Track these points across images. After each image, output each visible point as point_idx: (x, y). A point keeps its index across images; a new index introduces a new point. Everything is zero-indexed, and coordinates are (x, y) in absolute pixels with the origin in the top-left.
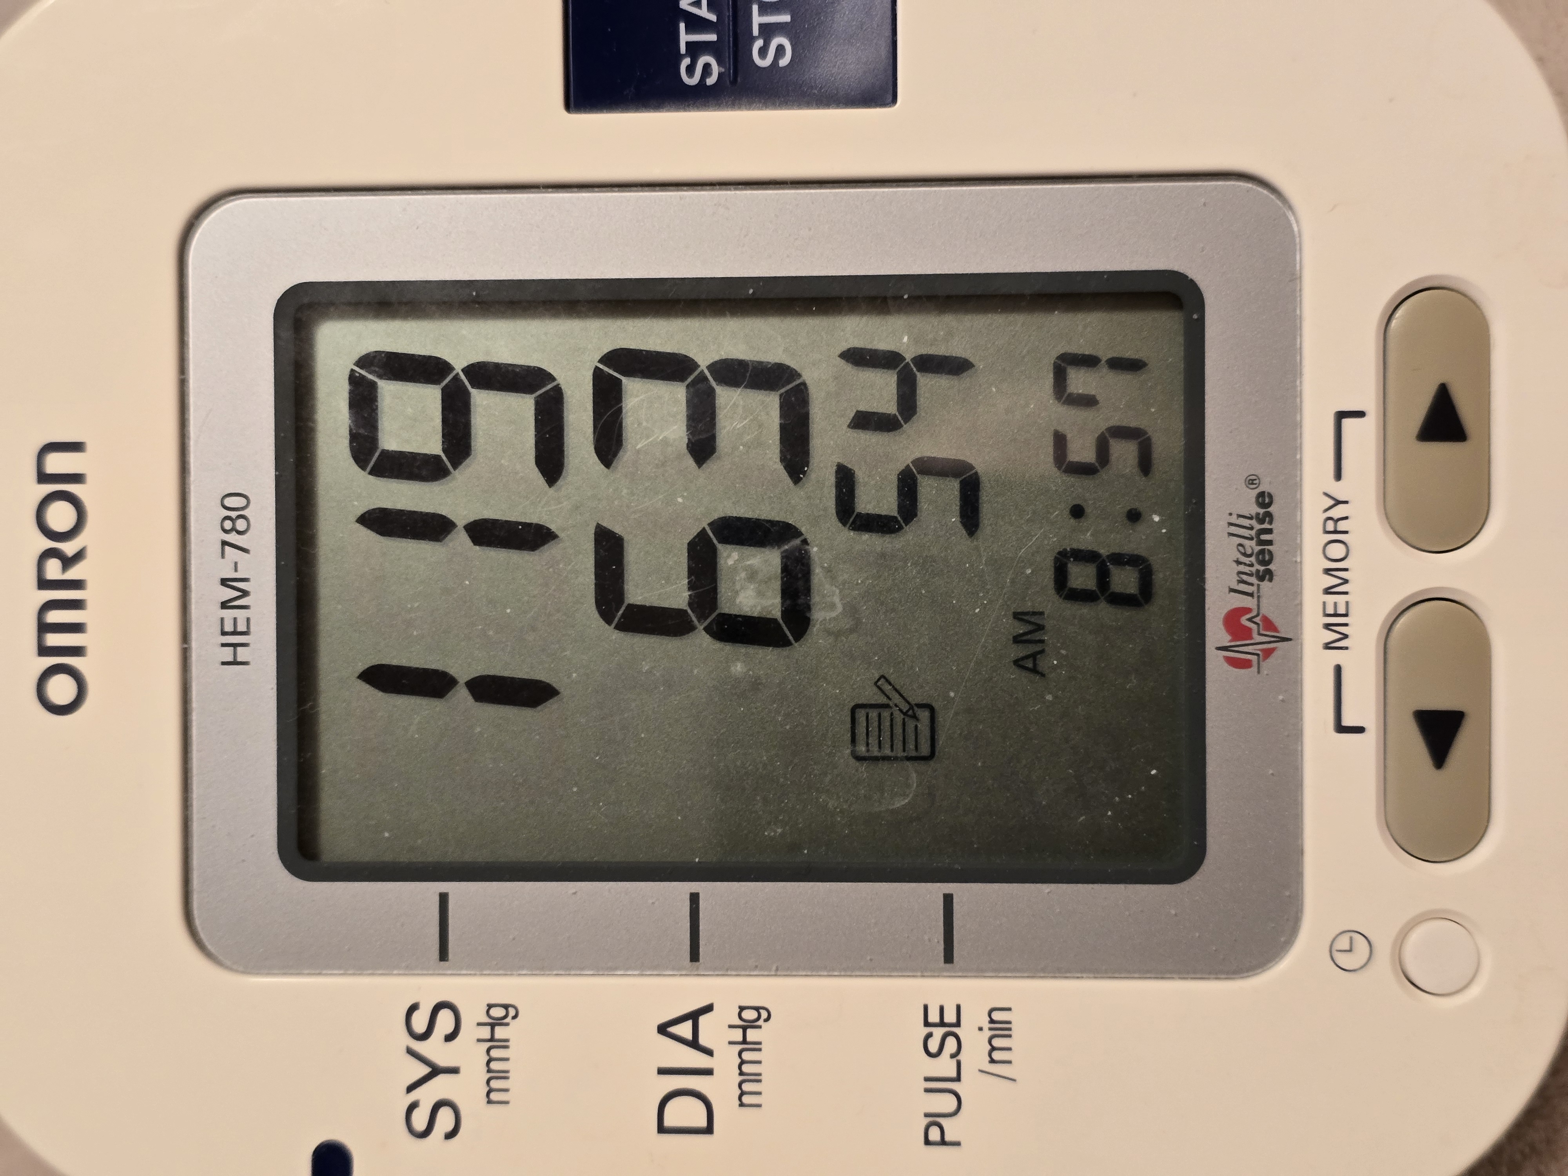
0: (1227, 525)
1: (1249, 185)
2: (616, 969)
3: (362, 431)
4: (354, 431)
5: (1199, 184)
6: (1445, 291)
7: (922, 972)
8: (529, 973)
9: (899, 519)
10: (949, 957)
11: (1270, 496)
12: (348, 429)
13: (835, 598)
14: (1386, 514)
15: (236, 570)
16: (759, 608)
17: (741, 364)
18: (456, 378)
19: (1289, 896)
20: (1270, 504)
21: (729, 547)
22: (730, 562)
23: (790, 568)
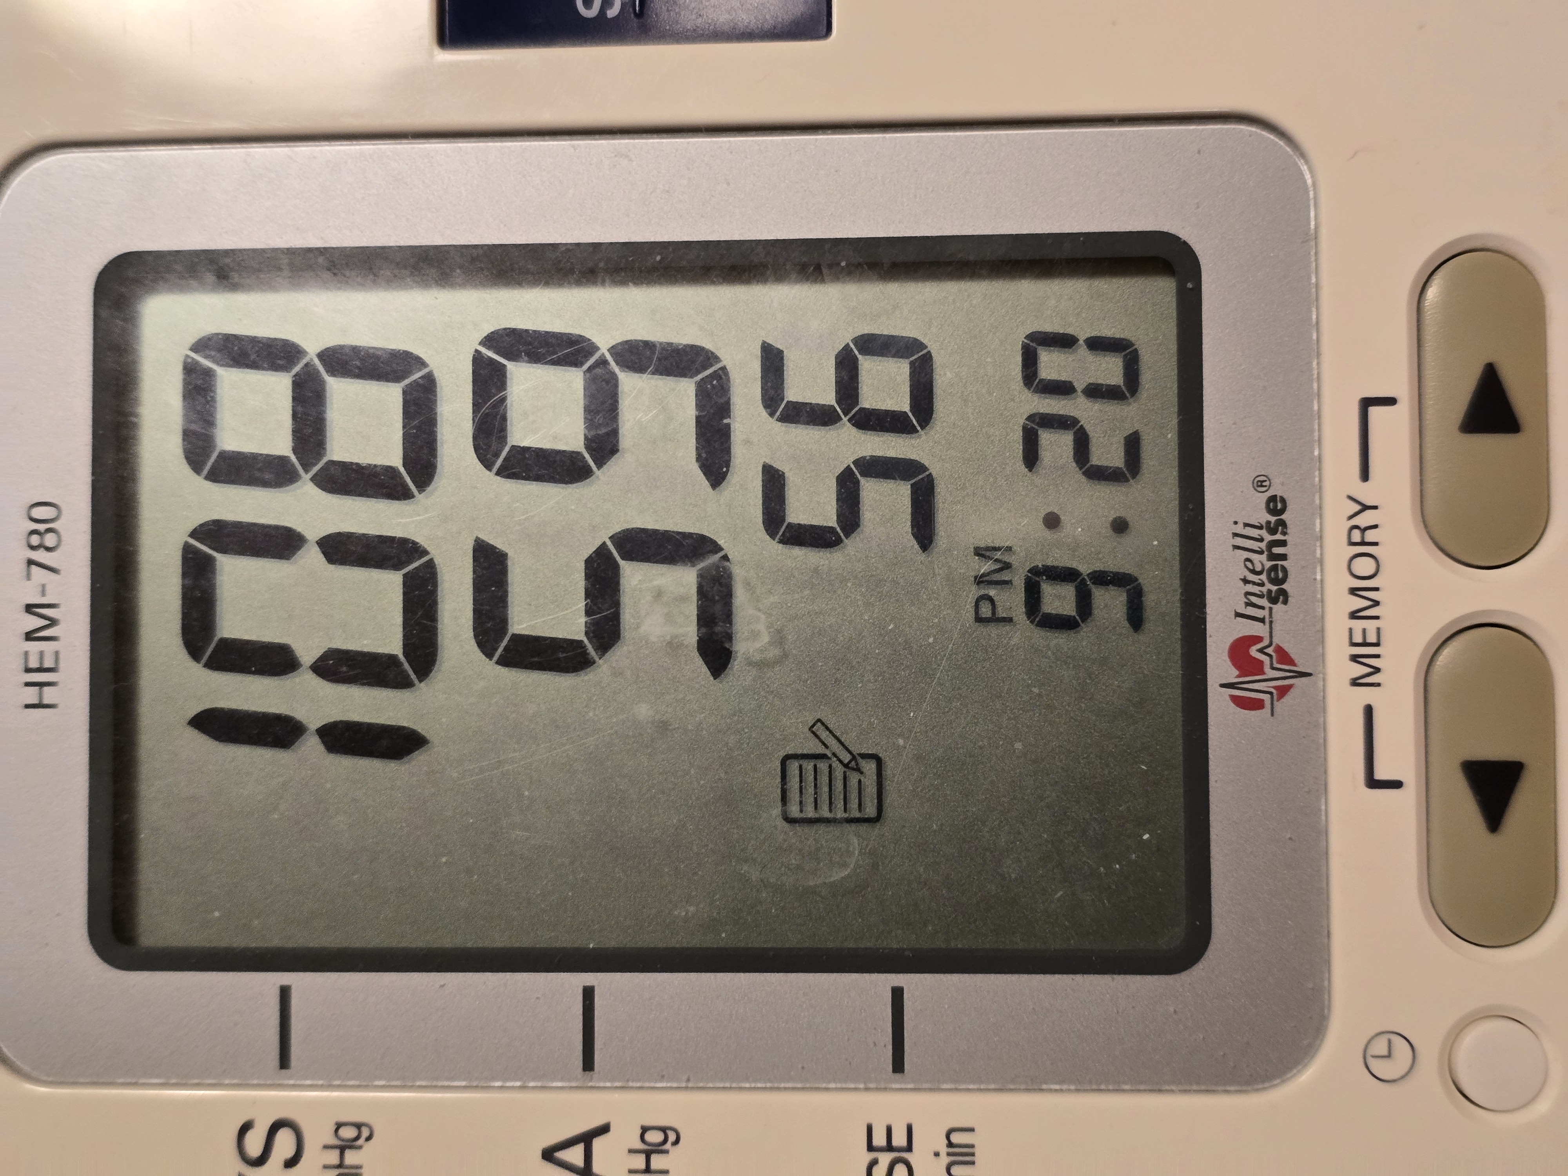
0: (1231, 535)
1: (1253, 129)
2: (494, 1079)
3: (194, 427)
4: (188, 428)
5: (1192, 127)
6: (1489, 253)
7: (865, 1083)
8: (388, 1084)
9: (838, 529)
10: (898, 1065)
11: (1283, 501)
12: (181, 425)
13: (760, 625)
14: (1424, 522)
15: (43, 593)
16: (668, 638)
17: (648, 345)
18: (308, 365)
19: (1313, 989)
20: (1283, 511)
21: (633, 564)
22: (634, 582)
23: (705, 588)
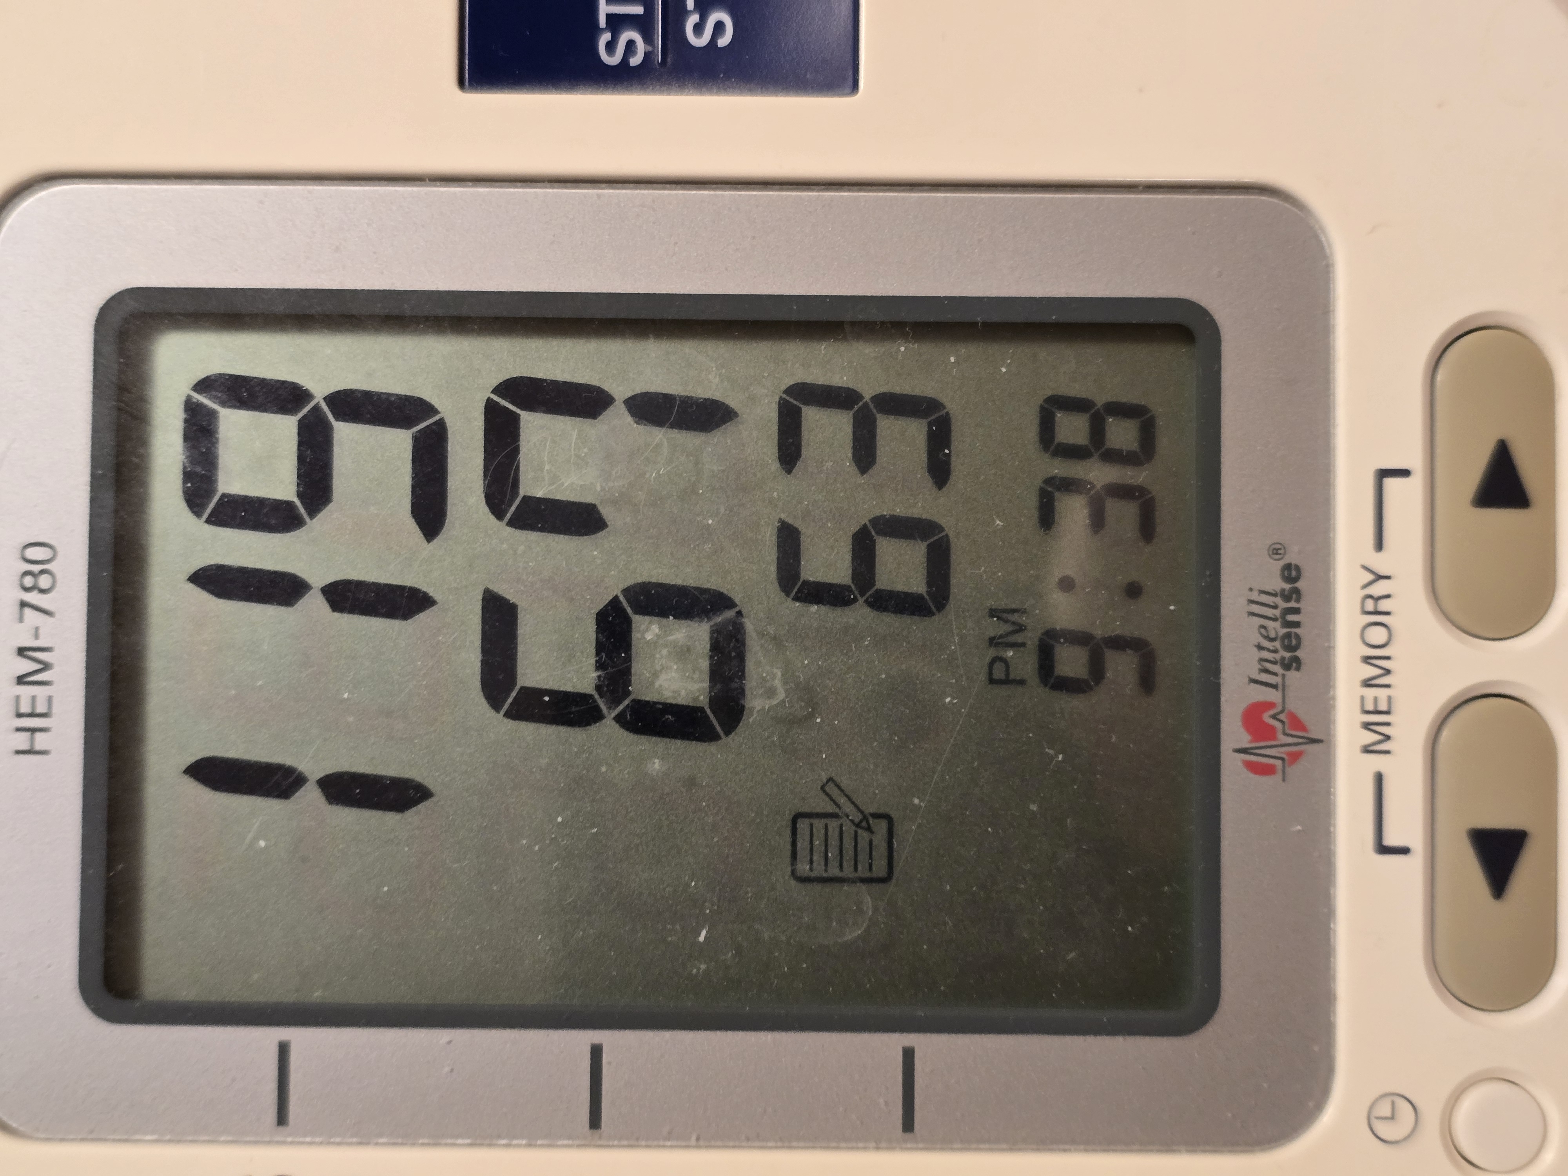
0: (1246, 603)
2: (499, 1137)
3: (198, 469)
4: (189, 469)
6: (1500, 331)
7: (876, 1142)
8: (389, 1142)
10: (908, 1125)
11: (1298, 568)
12: (182, 464)
13: (777, 681)
14: (1434, 595)
15: (37, 636)
16: (683, 693)
17: (668, 398)
18: (316, 408)
19: (1319, 1052)
20: (1296, 579)
21: (647, 619)
22: (649, 636)
23: (721, 644)
